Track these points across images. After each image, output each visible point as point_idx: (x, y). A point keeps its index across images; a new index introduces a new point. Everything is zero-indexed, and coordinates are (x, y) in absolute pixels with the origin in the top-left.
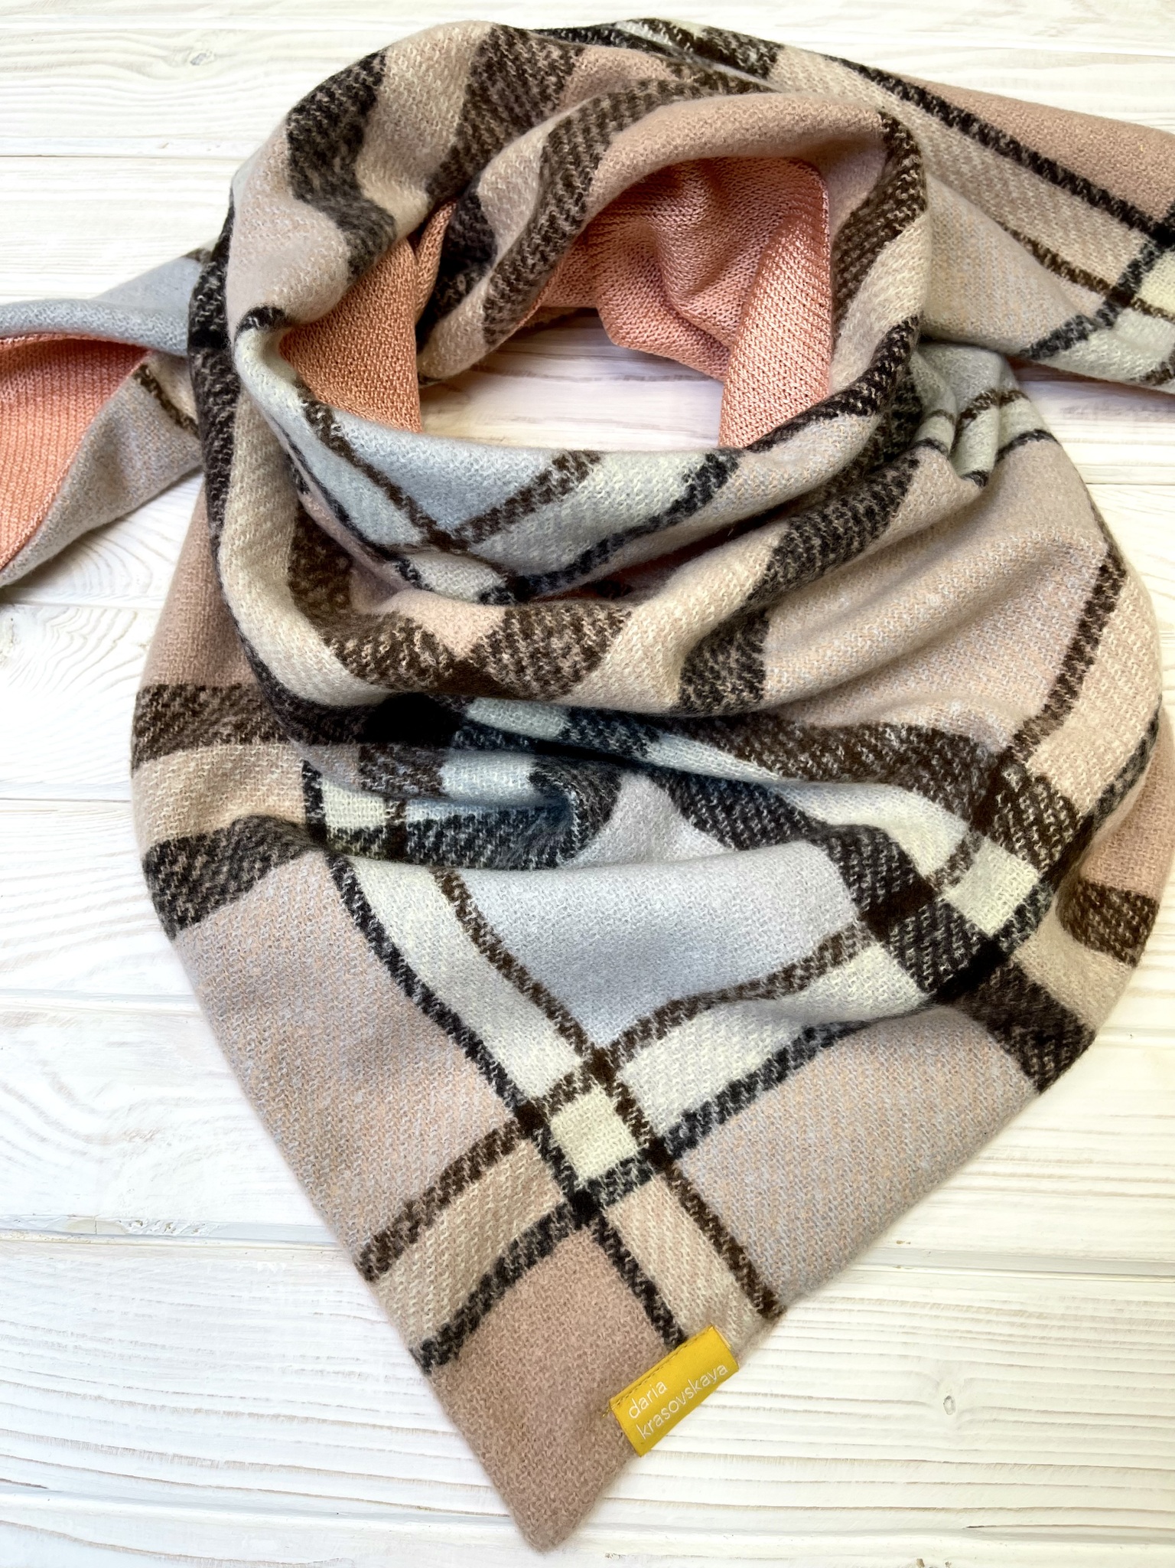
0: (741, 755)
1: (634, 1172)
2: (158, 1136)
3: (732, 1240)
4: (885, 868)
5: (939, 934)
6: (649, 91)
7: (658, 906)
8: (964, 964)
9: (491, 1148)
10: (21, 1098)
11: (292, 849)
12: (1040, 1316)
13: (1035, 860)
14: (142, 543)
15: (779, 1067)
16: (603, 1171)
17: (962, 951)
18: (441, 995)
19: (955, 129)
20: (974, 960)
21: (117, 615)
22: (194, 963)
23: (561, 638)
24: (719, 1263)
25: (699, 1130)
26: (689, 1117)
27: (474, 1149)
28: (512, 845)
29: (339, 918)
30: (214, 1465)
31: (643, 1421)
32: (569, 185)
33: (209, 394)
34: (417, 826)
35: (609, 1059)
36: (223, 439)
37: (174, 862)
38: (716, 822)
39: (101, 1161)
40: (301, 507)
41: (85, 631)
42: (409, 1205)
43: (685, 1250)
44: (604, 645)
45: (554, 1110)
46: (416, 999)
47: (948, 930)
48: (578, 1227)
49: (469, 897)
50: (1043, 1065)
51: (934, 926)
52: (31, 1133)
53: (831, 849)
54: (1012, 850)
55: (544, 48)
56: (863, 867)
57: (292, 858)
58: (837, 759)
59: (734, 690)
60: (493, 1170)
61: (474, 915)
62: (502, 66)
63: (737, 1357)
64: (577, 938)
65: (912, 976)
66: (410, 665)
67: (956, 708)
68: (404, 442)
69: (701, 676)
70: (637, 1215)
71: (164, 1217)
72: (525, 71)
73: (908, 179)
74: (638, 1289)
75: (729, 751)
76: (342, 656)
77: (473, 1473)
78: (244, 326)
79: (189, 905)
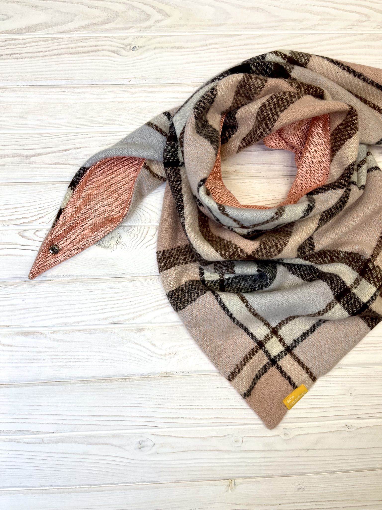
0: (305, 260)
1: (283, 354)
2: (177, 353)
3: (306, 367)
4: (340, 286)
5: (353, 301)
6: (287, 96)
7: (291, 301)
8: (359, 309)
9: (253, 352)
10: (144, 347)
11: (204, 291)
12: (370, 376)
13: (376, 286)
14: (147, 207)
15: (314, 328)
16: (277, 354)
17: (358, 306)
18: (240, 321)
19: (357, 77)
20: (361, 308)
21: (144, 228)
22: (183, 318)
23: (273, 248)
24: (304, 372)
25: (297, 344)
26: (295, 341)
27: (249, 352)
28: (249, 281)
29: (218, 308)
30: (201, 419)
31: (290, 404)
32: (267, 126)
33: (173, 181)
34: (227, 279)
35: (276, 329)
36: (180, 195)
37: (175, 295)
38: (297, 272)
39: (165, 360)
40: (198, 209)
41: (137, 233)
42: (237, 365)
43: (296, 369)
44: (282, 249)
45: (266, 343)
46: (235, 323)
47: (355, 300)
48: (272, 366)
49: (248, 302)
50: (372, 324)
51: (351, 299)
52: (149, 355)
53: (328, 282)
54: (370, 283)
55: (256, 81)
56: (335, 286)
57: (205, 293)
58: (328, 259)
59: (308, 250)
60: (254, 357)
61: (249, 306)
62: (245, 86)
63: (308, 390)
64: (272, 309)
65: (347, 311)
66: (237, 257)
67: (357, 247)
68: (241, 213)
69: (301, 249)
70: (284, 363)
71: (182, 370)
72: (251, 87)
73: (354, 122)
74: (287, 378)
75: (302, 259)
76: (221, 255)
77: (255, 416)
78: (200, 185)
79: (181, 305)
